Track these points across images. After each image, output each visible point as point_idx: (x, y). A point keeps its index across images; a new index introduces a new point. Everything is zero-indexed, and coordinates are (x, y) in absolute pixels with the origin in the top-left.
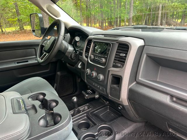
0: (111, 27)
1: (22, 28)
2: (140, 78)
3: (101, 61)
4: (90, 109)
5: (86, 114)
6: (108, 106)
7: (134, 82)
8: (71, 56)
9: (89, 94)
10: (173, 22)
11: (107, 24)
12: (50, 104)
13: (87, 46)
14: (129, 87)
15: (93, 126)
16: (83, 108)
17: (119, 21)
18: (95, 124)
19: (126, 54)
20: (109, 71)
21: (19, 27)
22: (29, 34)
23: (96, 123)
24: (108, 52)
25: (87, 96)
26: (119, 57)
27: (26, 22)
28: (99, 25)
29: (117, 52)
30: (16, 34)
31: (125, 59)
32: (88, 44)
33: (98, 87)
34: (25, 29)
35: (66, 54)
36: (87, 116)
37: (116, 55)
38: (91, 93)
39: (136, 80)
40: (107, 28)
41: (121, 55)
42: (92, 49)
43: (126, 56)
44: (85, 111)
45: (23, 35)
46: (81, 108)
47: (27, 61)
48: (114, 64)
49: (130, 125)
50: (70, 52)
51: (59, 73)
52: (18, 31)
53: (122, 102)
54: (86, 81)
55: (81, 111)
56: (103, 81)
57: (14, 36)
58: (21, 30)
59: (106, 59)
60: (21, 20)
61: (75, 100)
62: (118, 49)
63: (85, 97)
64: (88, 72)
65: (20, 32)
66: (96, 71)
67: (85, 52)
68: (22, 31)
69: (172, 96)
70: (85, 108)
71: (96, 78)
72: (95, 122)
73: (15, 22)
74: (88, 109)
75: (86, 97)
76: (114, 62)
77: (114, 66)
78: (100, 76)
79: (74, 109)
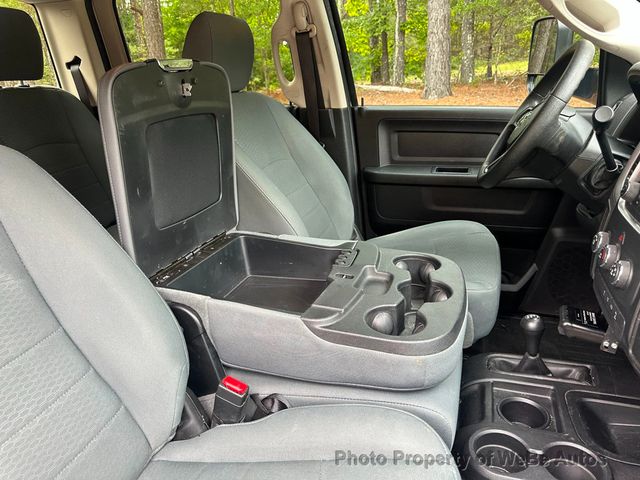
4: (585, 384)
5: (552, 388)
8: (589, 176)
15: (551, 430)
16: (565, 368)
18: (560, 430)
23: (565, 429)
25: (565, 324)
33: (612, 307)
35: (574, 166)
36: (555, 395)
38: (591, 322)
44: (559, 380)
46: (555, 366)
47: (466, 171)
50: (588, 162)
51: (558, 232)
55: (549, 371)
61: (532, 325)
63: (559, 328)
70: (570, 371)
72: (564, 424)
74: (579, 379)
75: (562, 326)
78: (617, 266)
79: (523, 354)
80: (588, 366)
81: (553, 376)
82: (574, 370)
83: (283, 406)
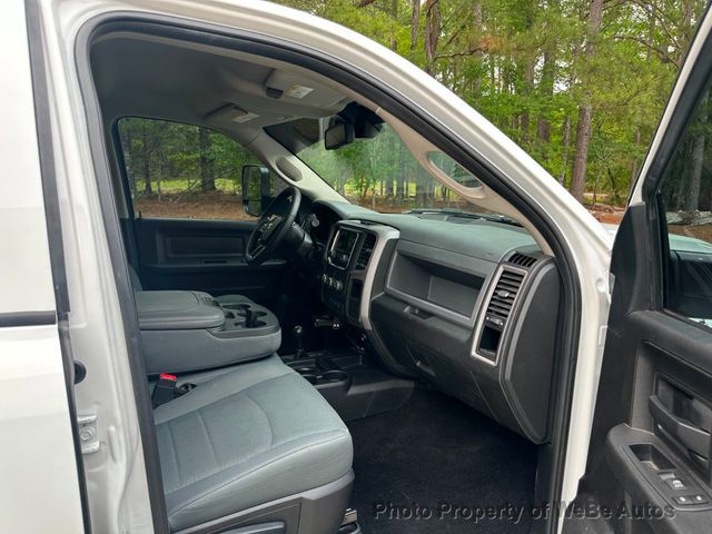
1: (208, 185)
2: (390, 287)
7: (381, 292)
12: (255, 319)
14: (372, 300)
20: (350, 275)
21: (199, 182)
22: (228, 205)
25: (317, 321)
26: (364, 253)
27: (224, 168)
29: (364, 246)
30: (188, 201)
34: (219, 187)
35: (299, 250)
36: (316, 362)
37: (362, 250)
39: (383, 290)
41: (367, 250)
45: (210, 206)
48: (358, 264)
50: (305, 248)
52: (196, 193)
53: (361, 322)
56: (340, 292)
57: (184, 207)
58: (204, 191)
60: (212, 161)
61: (299, 331)
62: (365, 243)
63: (315, 324)
64: (324, 279)
65: (201, 196)
66: (334, 276)
68: (207, 193)
71: (333, 288)
73: (192, 164)
76: (358, 262)
77: (358, 268)
78: (337, 284)
83: (193, 386)
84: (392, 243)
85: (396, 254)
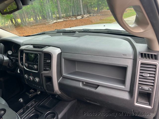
0: (45, 20)
2: (64, 74)
3: (34, 68)
4: (37, 103)
6: (51, 96)
7: (61, 77)
8: (8, 65)
9: (32, 93)
10: (92, 11)
11: (41, 18)
13: (20, 55)
14: (58, 82)
15: (41, 116)
16: (31, 104)
17: (50, 14)
18: (42, 113)
19: (51, 60)
20: (42, 74)
24: (38, 60)
26: (46, 63)
28: (34, 19)
29: (44, 60)
31: (51, 64)
32: (20, 54)
33: (37, 86)
35: (3, 64)
36: (35, 109)
37: (44, 61)
38: (33, 92)
39: (62, 76)
40: (41, 21)
41: (48, 61)
42: (25, 58)
43: (51, 62)
44: (33, 106)
46: (29, 105)
48: (44, 68)
49: (68, 104)
50: (6, 62)
53: (56, 93)
54: (27, 83)
55: (29, 107)
56: (39, 82)
59: (37, 65)
61: (22, 101)
62: (44, 58)
64: (26, 77)
66: (32, 76)
67: (20, 60)
69: (83, 82)
70: (32, 103)
71: (34, 81)
74: (35, 103)
75: (30, 96)
76: (44, 67)
77: (45, 70)
78: (36, 79)
79: (22, 108)
80: (34, 100)
81: (31, 107)
82: (33, 102)
84: (60, 55)
85: (63, 60)
